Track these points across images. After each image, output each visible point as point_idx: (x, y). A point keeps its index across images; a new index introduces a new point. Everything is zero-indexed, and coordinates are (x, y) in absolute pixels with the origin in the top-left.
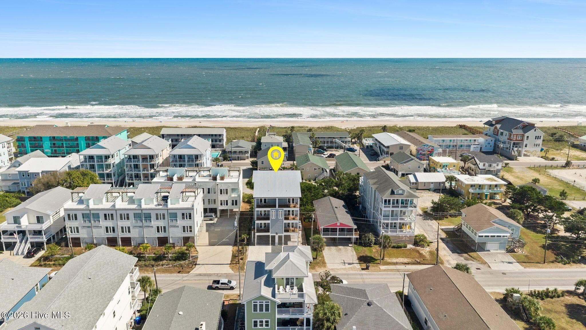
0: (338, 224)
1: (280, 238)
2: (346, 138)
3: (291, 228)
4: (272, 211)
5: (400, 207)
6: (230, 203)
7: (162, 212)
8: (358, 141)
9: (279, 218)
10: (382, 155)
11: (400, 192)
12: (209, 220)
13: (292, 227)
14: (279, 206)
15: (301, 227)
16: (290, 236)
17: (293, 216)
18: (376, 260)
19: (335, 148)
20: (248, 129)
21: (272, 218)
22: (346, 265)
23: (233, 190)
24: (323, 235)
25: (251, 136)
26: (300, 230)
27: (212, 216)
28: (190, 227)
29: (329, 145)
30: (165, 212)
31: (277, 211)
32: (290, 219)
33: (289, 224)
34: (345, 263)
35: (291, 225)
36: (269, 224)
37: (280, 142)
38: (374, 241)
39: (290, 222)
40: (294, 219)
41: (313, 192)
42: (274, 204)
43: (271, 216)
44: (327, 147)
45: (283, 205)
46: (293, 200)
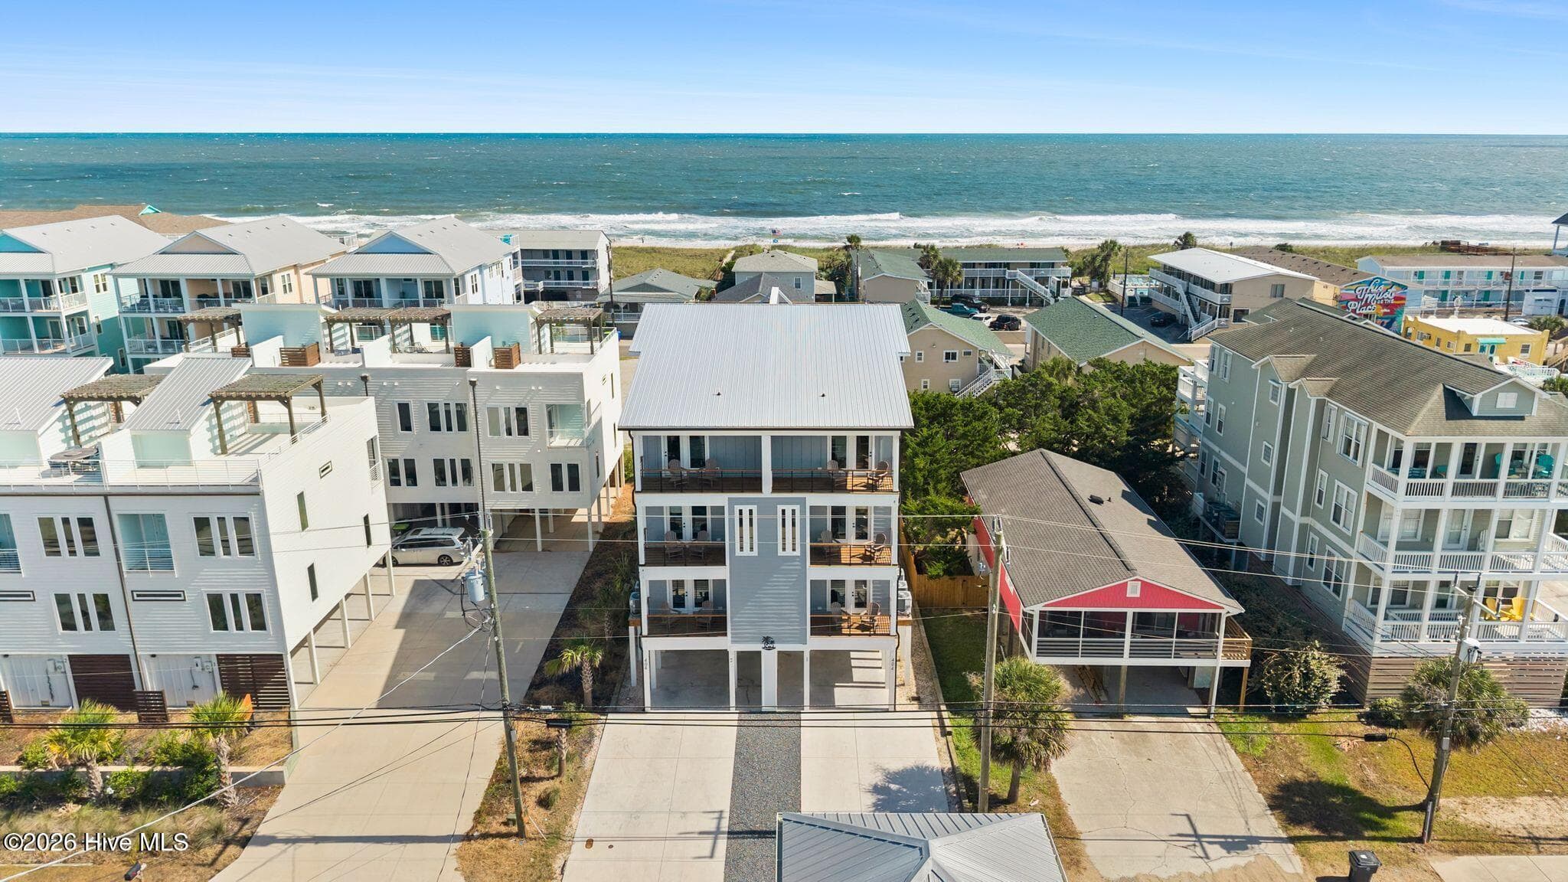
0: (1134, 591)
1: (789, 663)
2: (1052, 265)
3: (851, 608)
4: (737, 508)
5: (1501, 490)
6: (542, 478)
7: (75, 509)
8: (1095, 284)
9: (780, 553)
10: (1197, 320)
11: (1507, 401)
12: (434, 559)
13: (860, 604)
14: (780, 484)
15: (909, 603)
16: (845, 655)
17: (866, 542)
18: (1390, 812)
19: (1014, 304)
20: (698, 253)
21: (738, 553)
22: (1215, 851)
23: (554, 414)
24: (1041, 653)
25: (704, 270)
26: (904, 623)
27: (452, 543)
28: (255, 601)
29: (991, 291)
30: (94, 510)
31: (767, 507)
32: (845, 558)
33: (839, 583)
34: (1196, 835)
35: (850, 593)
36: (720, 584)
37: (804, 270)
38: (1334, 686)
39: (848, 574)
40: (867, 559)
41: (961, 430)
42: (749, 472)
43: (732, 538)
44: (981, 299)
45: (802, 480)
46: (863, 442)
